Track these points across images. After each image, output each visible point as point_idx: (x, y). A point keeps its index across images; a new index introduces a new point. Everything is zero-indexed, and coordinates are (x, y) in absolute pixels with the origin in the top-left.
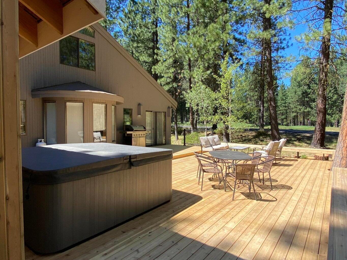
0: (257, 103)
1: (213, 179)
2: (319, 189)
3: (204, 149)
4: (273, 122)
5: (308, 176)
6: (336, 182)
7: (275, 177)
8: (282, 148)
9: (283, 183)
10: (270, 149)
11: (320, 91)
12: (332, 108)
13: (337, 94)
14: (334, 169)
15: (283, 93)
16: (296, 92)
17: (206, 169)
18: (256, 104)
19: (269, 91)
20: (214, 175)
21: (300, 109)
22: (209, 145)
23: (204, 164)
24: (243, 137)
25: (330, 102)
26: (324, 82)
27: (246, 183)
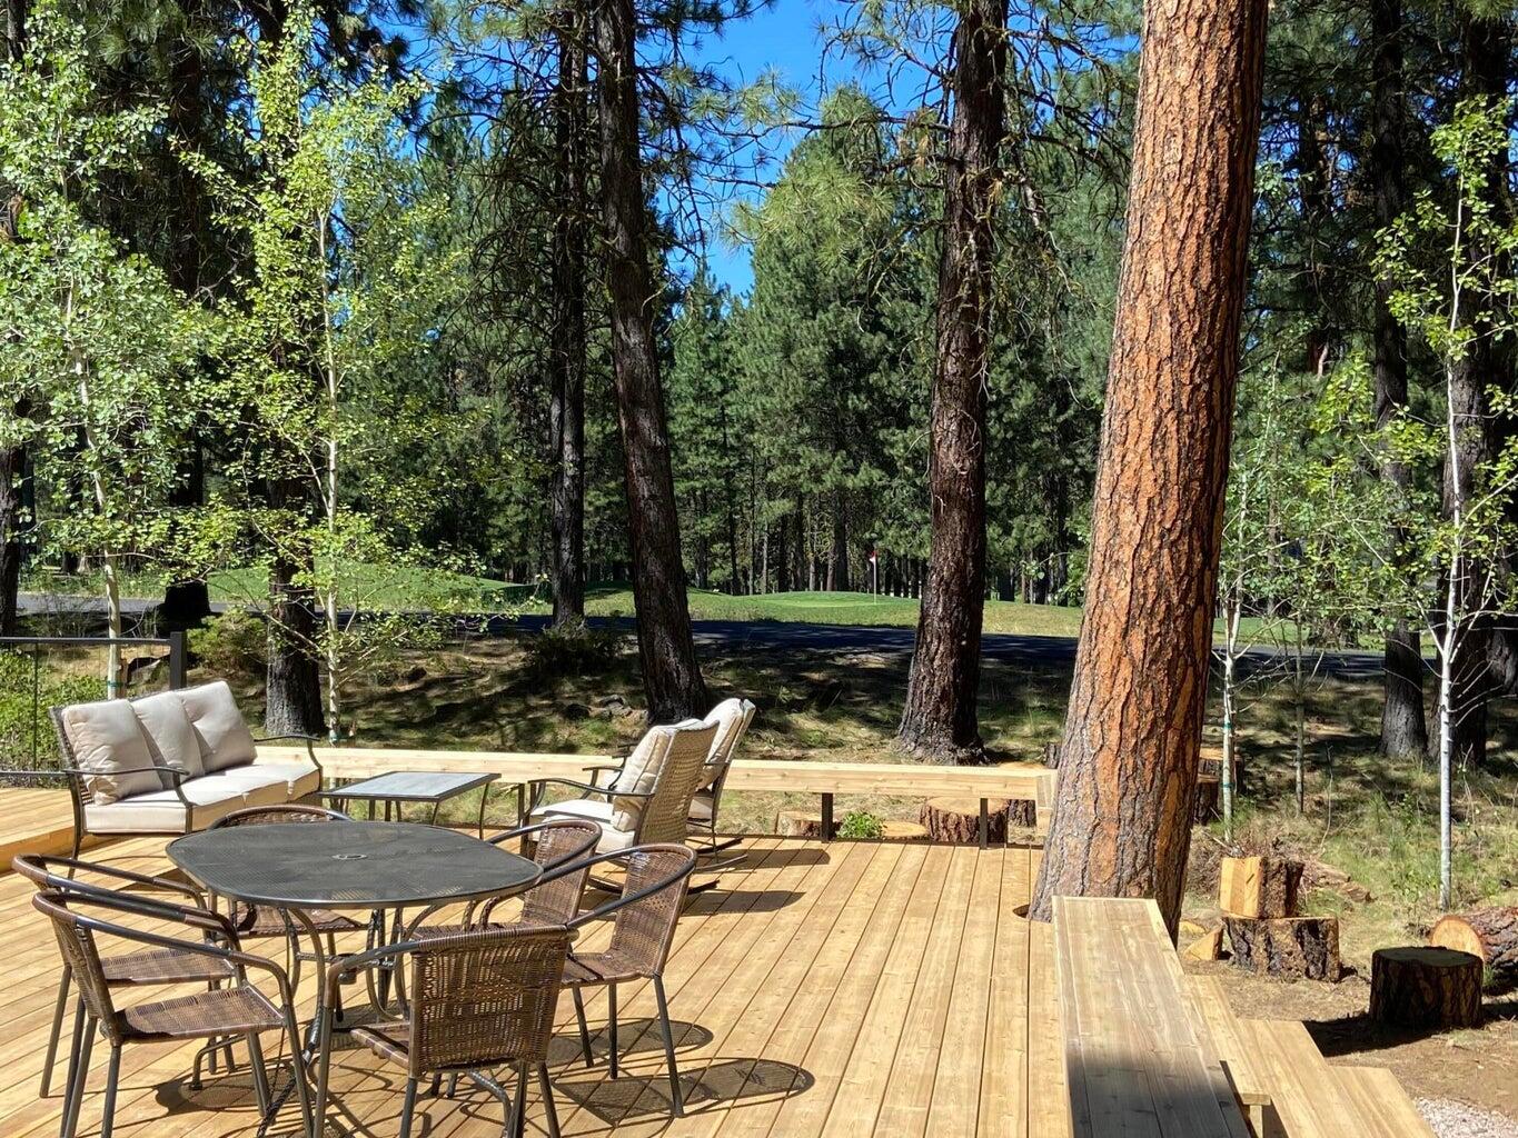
0: (529, 407)
1: (197, 1085)
2: (976, 1061)
3: (100, 816)
4: (655, 568)
5: (900, 970)
6: (1084, 1002)
7: (687, 1006)
8: (726, 766)
9: (748, 1048)
10: (648, 788)
11: (947, 353)
12: (1006, 472)
13: (1035, 374)
14: (1061, 907)
15: (705, 349)
16: (788, 349)
17: (142, 1010)
18: (520, 418)
19: (620, 327)
20: (211, 1049)
21: (816, 474)
22: (152, 778)
23: (121, 961)
24: (430, 684)
25: (993, 431)
26: (973, 299)
27: (479, 1087)
